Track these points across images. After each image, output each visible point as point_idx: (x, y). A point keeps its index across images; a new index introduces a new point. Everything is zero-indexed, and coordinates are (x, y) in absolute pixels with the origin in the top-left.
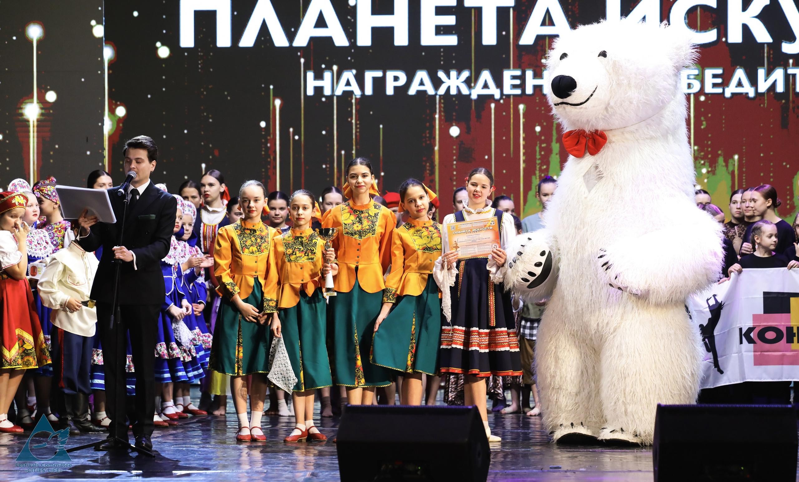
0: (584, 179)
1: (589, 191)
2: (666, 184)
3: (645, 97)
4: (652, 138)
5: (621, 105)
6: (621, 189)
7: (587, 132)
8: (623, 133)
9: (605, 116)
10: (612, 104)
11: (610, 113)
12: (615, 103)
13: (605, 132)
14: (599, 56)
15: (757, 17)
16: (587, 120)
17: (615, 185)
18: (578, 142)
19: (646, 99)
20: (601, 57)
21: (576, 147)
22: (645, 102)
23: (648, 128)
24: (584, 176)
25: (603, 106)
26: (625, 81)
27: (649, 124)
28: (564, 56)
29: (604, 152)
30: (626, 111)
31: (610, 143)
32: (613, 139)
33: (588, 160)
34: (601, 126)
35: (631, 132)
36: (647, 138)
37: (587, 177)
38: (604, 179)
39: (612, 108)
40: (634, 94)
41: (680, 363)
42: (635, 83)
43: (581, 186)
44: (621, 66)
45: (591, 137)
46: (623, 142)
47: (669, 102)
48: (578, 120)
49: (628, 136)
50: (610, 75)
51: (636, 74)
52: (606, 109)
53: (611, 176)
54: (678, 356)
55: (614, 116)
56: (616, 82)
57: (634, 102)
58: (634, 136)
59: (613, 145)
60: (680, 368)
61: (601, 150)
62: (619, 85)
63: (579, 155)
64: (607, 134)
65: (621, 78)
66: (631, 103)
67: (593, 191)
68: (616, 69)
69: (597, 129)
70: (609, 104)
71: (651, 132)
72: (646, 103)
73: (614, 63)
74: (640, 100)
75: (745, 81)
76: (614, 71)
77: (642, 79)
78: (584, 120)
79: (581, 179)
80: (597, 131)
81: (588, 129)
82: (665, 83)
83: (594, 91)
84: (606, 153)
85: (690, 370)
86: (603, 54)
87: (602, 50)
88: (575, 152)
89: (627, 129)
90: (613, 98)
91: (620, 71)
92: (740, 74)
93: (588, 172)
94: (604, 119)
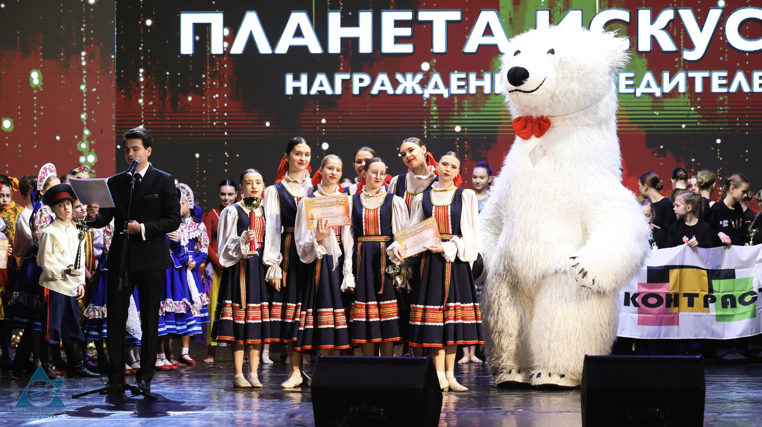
0: (530, 157)
1: (534, 166)
2: (599, 164)
3: (584, 89)
4: (588, 125)
5: (565, 95)
6: (561, 165)
7: (534, 117)
8: (564, 120)
9: (551, 104)
10: (557, 93)
11: (555, 102)
12: (560, 93)
13: (549, 118)
14: (548, 53)
15: (662, 29)
16: (536, 107)
17: (556, 162)
18: (526, 127)
19: (586, 92)
20: (550, 54)
21: (524, 131)
22: (584, 94)
23: (585, 116)
24: (530, 154)
25: (550, 95)
26: (570, 75)
27: (586, 113)
28: (518, 52)
29: (548, 135)
30: (568, 101)
31: (553, 127)
32: (556, 124)
33: (534, 141)
34: (546, 113)
35: (572, 119)
36: (584, 125)
37: (532, 154)
38: (546, 157)
39: (557, 97)
40: (576, 86)
41: (600, 313)
42: (577, 77)
43: (526, 162)
44: (566, 62)
45: (537, 122)
46: (564, 127)
47: (604, 96)
48: (528, 106)
49: (568, 122)
50: (556, 69)
51: (578, 70)
52: (552, 97)
53: (553, 154)
54: (599, 306)
55: (558, 104)
56: (561, 75)
57: (576, 93)
58: (573, 123)
59: (556, 129)
60: (599, 317)
61: (546, 132)
62: (564, 78)
63: (526, 137)
64: (552, 120)
65: (566, 72)
66: (573, 94)
67: (537, 165)
68: (562, 64)
69: (542, 115)
70: (554, 93)
71: (588, 120)
72: (586, 95)
73: (561, 60)
74: (581, 92)
75: (653, 83)
76: (560, 66)
77: (583, 74)
78: (533, 106)
79: (527, 156)
80: (542, 117)
81: (535, 114)
82: (602, 79)
83: (543, 81)
84: (549, 135)
85: (607, 319)
86: (552, 52)
87: (551, 48)
88: (523, 135)
89: (568, 116)
90: (558, 89)
91: (565, 66)
92: (649, 77)
93: (534, 150)
94: (549, 106)
